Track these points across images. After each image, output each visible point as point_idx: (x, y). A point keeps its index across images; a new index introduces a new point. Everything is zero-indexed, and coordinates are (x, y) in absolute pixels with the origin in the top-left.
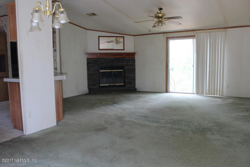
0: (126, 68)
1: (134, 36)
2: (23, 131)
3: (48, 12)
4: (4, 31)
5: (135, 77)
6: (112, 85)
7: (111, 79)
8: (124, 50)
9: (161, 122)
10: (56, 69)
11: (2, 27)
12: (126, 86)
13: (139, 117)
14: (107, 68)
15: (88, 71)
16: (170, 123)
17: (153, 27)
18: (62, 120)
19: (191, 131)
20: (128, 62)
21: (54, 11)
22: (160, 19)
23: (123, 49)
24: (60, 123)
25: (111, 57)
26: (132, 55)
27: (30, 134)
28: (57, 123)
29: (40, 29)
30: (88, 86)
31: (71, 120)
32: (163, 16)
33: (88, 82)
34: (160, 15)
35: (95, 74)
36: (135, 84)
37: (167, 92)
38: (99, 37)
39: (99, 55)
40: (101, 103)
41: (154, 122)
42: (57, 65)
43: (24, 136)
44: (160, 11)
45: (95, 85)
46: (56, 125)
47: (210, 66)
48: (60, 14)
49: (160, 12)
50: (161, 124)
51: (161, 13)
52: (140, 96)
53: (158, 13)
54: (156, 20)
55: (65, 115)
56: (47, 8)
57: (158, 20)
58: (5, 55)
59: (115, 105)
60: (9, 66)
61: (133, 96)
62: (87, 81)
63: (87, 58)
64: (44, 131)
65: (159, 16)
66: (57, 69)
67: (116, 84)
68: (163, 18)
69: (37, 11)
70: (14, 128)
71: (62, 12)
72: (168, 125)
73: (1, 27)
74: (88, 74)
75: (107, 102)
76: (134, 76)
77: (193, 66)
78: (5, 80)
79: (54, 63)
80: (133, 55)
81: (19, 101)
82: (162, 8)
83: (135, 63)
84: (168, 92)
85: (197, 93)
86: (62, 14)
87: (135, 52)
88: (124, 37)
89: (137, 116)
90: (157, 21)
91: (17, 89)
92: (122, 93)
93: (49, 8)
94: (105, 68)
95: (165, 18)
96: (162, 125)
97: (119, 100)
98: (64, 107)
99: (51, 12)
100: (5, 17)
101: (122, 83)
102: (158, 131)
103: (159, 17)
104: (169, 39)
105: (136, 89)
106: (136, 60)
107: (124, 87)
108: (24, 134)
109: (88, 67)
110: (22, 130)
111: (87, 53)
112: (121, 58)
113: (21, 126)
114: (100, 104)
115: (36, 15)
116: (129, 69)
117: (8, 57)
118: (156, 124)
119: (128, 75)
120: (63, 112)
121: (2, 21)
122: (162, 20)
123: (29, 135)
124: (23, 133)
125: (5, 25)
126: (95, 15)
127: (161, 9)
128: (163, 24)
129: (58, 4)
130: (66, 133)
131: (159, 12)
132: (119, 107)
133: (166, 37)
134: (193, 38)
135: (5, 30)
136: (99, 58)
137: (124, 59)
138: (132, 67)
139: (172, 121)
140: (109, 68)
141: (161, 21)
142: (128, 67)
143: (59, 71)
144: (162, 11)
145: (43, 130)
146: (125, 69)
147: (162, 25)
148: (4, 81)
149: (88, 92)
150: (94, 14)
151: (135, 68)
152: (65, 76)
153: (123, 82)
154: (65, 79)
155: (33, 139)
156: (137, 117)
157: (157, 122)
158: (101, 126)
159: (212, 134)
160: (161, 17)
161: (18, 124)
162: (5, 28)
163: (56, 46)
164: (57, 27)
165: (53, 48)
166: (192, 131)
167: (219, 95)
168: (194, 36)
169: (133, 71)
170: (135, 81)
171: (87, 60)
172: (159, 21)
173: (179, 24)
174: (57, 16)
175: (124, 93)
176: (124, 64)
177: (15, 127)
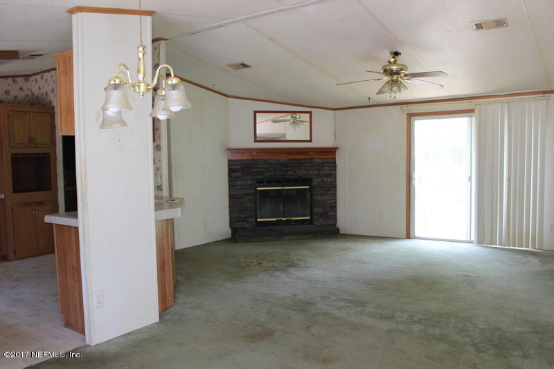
0: (316, 181)
1: (334, 109)
2: (84, 334)
3: (142, 86)
4: (50, 102)
5: (335, 203)
6: (284, 219)
7: (282, 208)
8: (311, 141)
9: (398, 319)
10: (159, 188)
11: (47, 94)
12: (316, 223)
13: (347, 305)
14: (272, 182)
15: (230, 189)
16: (419, 322)
17: (377, 94)
18: (171, 309)
19: (472, 345)
20: (320, 168)
21: (155, 83)
22: (395, 77)
23: (309, 139)
24: (166, 318)
25: (283, 159)
26: (330, 153)
27: (100, 344)
28: (160, 316)
29: (124, 124)
30: (230, 222)
31: (191, 308)
32: (402, 69)
33: (230, 213)
34: (395, 68)
35: (247, 195)
36: (335, 217)
37: (408, 237)
38: (255, 112)
39: (255, 154)
40: (260, 263)
41: (381, 317)
42: (161, 181)
43: (88, 350)
44: (394, 57)
45: (245, 221)
46: (157, 320)
47: (509, 180)
48: (169, 90)
49: (395, 62)
50: (398, 323)
51: (397, 63)
52: (348, 248)
53: (390, 62)
54: (386, 79)
55: (178, 295)
56: (141, 76)
57: (389, 78)
58: (49, 154)
59: (291, 270)
60: (58, 178)
61: (331, 246)
62: (227, 210)
63: (229, 161)
64: (131, 337)
65: (392, 70)
66: (161, 190)
67: (293, 219)
68: (402, 75)
69: (116, 87)
70: (64, 326)
71: (174, 87)
72: (417, 328)
73: (44, 95)
74: (231, 197)
75: (272, 261)
76: (333, 201)
77: (470, 180)
78: (49, 219)
79: (155, 175)
80: (332, 152)
81: (76, 266)
82: (399, 50)
83: (335, 170)
84: (411, 237)
85: (480, 240)
86: (174, 92)
87: (335, 146)
88: (310, 113)
89: (343, 300)
90: (389, 82)
91: (74, 239)
92: (307, 239)
93: (144, 74)
94: (268, 182)
95: (406, 75)
96: (401, 327)
97: (300, 257)
98: (177, 274)
99: (148, 85)
100: (52, 72)
101: (306, 216)
102: (393, 342)
103: (391, 73)
104: (412, 118)
105: (338, 230)
106: (337, 163)
107: (311, 224)
108: (88, 343)
109: (230, 181)
110: (82, 331)
111: (229, 149)
112: (305, 159)
113: (80, 323)
114: (258, 267)
115: (115, 94)
116: (321, 183)
117: (56, 158)
118: (387, 325)
119: (319, 198)
120: (175, 288)
121: (46, 80)
122: (400, 79)
123: (97, 345)
124: (85, 340)
125: (53, 90)
126: (248, 66)
127: (396, 54)
128: (402, 89)
129: (167, 68)
130: (181, 343)
131: (393, 60)
132: (301, 275)
133: (408, 114)
134: (470, 116)
135: (52, 101)
136: (256, 160)
137: (312, 162)
138: (329, 179)
139: (424, 316)
140: (276, 182)
141: (396, 81)
142: (320, 179)
143: (165, 193)
144: (399, 58)
145: (130, 334)
146: (314, 184)
147: (400, 90)
148: (45, 221)
149: (230, 236)
150: (244, 66)
151: (336, 182)
152: (179, 209)
153: (308, 213)
154: (179, 215)
155: (105, 357)
156: (342, 304)
157: (388, 318)
158: (260, 325)
159: (525, 356)
160: (397, 73)
161: (74, 318)
162: (51, 96)
163: (160, 137)
164: (162, 117)
165: (154, 141)
166: (474, 345)
167: (534, 246)
168: (472, 111)
169: (331, 187)
170: (336, 211)
171: (229, 165)
172: (392, 81)
173: (438, 86)
174: (164, 93)
175: (310, 239)
176: (311, 172)
177: (68, 324)
